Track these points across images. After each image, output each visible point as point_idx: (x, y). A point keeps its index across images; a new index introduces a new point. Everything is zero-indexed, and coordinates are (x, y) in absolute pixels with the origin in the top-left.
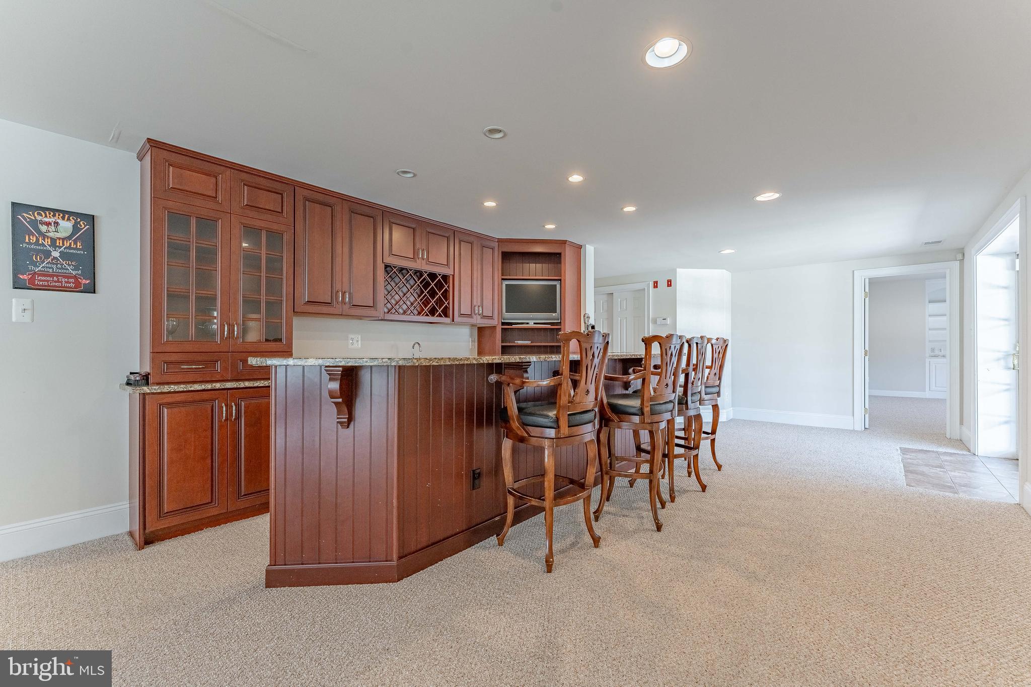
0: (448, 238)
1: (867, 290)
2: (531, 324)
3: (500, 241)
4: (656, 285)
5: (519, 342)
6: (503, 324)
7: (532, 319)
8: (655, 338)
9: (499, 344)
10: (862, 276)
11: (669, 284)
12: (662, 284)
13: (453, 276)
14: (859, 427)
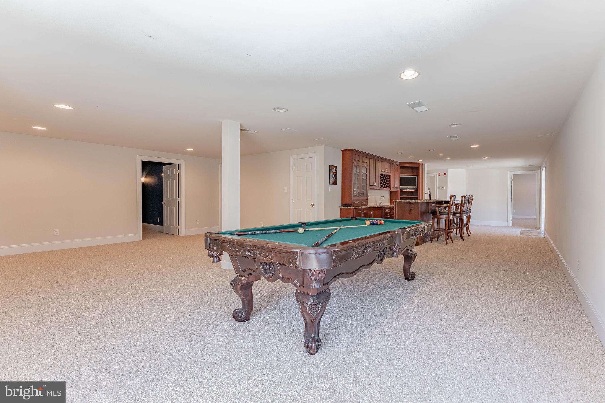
0: (390, 164)
1: (512, 179)
2: (408, 190)
3: (400, 163)
4: (439, 174)
5: (405, 196)
6: (401, 190)
7: (408, 189)
8: (464, 196)
9: (399, 197)
10: (511, 174)
11: (445, 174)
12: (442, 174)
13: (391, 175)
14: (509, 225)
